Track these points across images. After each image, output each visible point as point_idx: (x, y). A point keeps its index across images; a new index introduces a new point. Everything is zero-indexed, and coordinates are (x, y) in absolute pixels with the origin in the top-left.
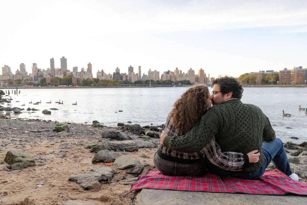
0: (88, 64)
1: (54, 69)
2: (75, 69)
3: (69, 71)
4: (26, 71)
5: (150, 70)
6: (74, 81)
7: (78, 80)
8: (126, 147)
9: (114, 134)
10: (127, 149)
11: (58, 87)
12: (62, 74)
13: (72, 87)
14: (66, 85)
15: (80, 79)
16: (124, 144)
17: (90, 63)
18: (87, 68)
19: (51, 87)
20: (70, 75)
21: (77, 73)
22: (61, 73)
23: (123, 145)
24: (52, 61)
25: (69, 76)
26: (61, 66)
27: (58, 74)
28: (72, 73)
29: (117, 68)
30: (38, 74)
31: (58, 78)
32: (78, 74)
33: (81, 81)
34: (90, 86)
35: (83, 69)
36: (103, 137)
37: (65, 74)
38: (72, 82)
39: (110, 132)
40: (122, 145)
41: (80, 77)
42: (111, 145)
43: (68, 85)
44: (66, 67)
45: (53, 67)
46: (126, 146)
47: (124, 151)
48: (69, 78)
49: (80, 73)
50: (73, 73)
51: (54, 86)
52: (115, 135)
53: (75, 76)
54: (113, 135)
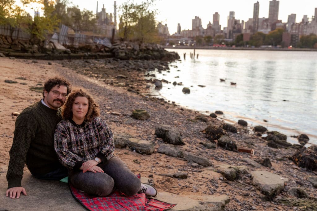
1: (258, 19)
2: (292, 17)
3: (281, 21)
4: (220, 24)
6: (285, 39)
7: (293, 36)
11: (260, 48)
12: (269, 27)
13: (281, 49)
14: (272, 45)
15: (297, 35)
18: (314, 15)
19: (250, 48)
20: (281, 28)
21: (294, 24)
22: (267, 26)
24: (257, 7)
25: (279, 30)
26: (270, 14)
27: (262, 28)
28: (285, 24)
30: (234, 28)
31: (261, 34)
32: (294, 27)
33: (297, 38)
34: (313, 48)
35: (305, 17)
37: (273, 26)
38: (281, 40)
41: (299, 32)
43: (276, 45)
44: (277, 16)
45: (256, 16)
48: (279, 33)
49: (299, 24)
50: (287, 25)
51: (253, 47)
53: (289, 30)
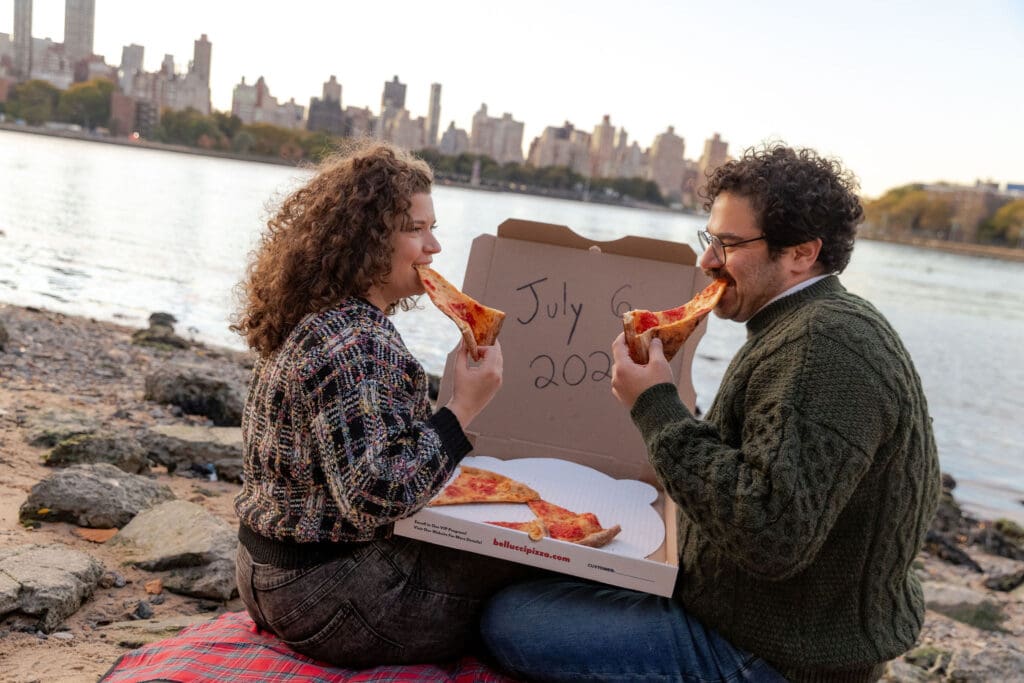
0: (196, 42)
1: (31, 39)
2: (133, 54)
3: (101, 59)
5: (484, 107)
6: (119, 113)
7: (140, 108)
8: (225, 462)
9: (197, 390)
10: (227, 468)
11: (42, 129)
12: (67, 69)
13: (110, 139)
14: (80, 123)
15: (153, 107)
16: (216, 446)
17: (204, 37)
18: (192, 58)
19: (10, 126)
20: (104, 78)
21: (139, 74)
22: (62, 65)
23: (211, 449)
25: (101, 85)
26: (67, 32)
27: (46, 68)
28: (115, 70)
29: (333, 78)
31: (43, 86)
32: (142, 82)
33: (152, 114)
34: (196, 145)
35: (169, 59)
36: (149, 398)
37: (81, 70)
38: (108, 113)
39: (181, 377)
40: (205, 449)
41: (154, 96)
42: (157, 444)
43: (92, 128)
44: (90, 42)
45: (23, 25)
46: (226, 455)
47: (213, 477)
48: (99, 92)
49: (156, 76)
50: (121, 74)
51: (22, 123)
52: (205, 395)
53: (128, 89)
54: (193, 392)
